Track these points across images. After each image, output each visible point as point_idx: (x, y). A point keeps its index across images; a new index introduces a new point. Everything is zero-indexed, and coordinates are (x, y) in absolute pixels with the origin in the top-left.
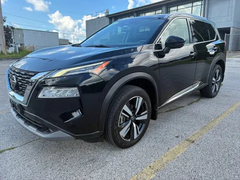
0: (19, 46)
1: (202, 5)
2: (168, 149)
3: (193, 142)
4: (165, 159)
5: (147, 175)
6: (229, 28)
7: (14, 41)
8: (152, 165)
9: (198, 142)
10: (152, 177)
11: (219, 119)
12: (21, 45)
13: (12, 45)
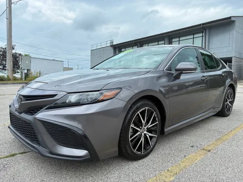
0: (26, 71)
1: (202, 36)
2: (185, 156)
3: (210, 151)
4: (183, 165)
5: (166, 177)
6: (231, 58)
7: (21, 67)
8: (169, 169)
9: (215, 152)
10: (171, 179)
11: (233, 132)
12: (28, 70)
13: (18, 71)
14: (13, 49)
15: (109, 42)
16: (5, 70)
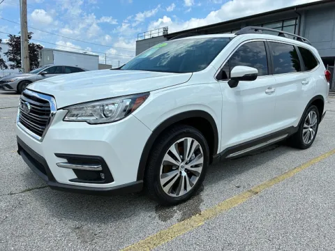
3: (257, 193)
6: (333, 58)
8: (202, 213)
9: (262, 194)
10: (200, 224)
11: (295, 171)
14: (30, 38)
15: (162, 30)
16: (20, 67)
